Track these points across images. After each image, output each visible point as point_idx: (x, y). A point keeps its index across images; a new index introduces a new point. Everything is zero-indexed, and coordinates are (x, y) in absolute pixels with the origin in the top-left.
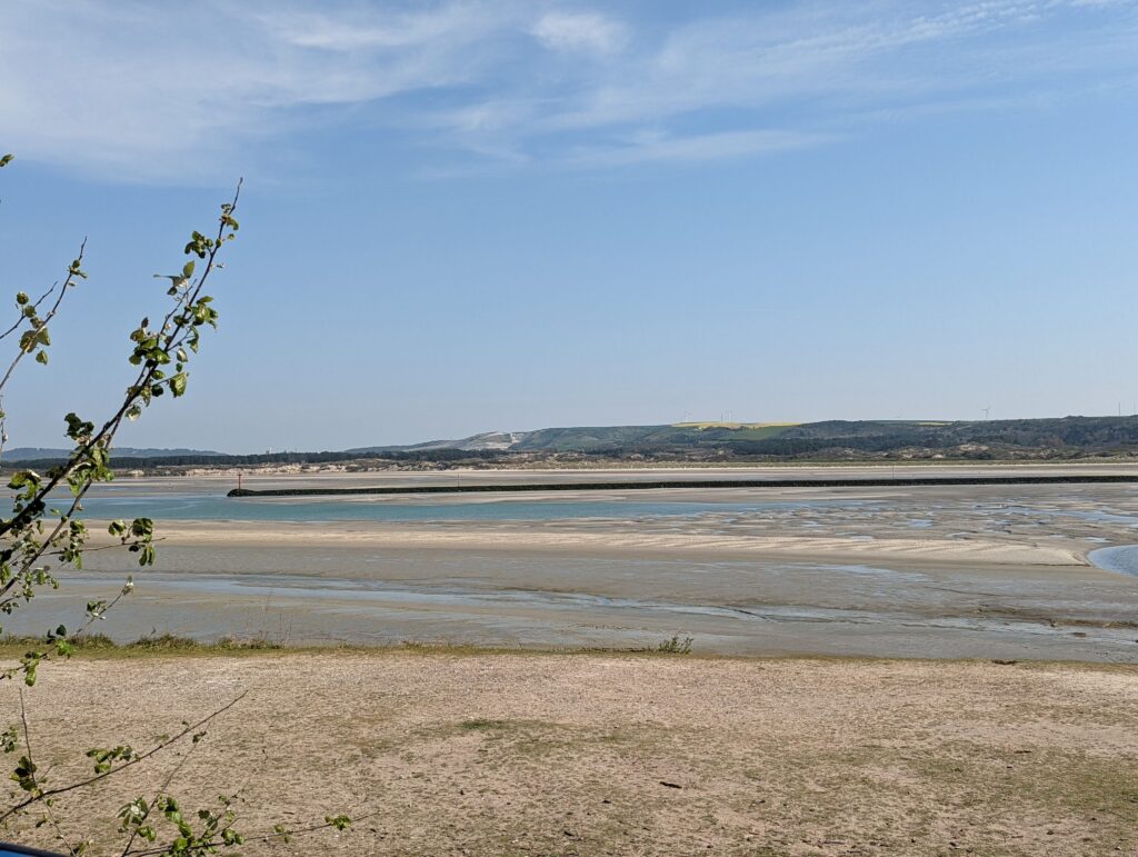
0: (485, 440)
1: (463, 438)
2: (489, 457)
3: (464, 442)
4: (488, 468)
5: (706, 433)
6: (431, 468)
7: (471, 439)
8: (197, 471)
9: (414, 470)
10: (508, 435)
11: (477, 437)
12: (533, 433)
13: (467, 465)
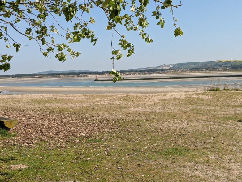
0: (163, 66)
1: (157, 66)
2: (163, 71)
3: (157, 67)
4: (162, 74)
5: (224, 63)
6: (147, 74)
7: (159, 66)
8: (89, 75)
9: (143, 74)
10: (169, 65)
11: (161, 66)
12: (176, 64)
13: (156, 73)
